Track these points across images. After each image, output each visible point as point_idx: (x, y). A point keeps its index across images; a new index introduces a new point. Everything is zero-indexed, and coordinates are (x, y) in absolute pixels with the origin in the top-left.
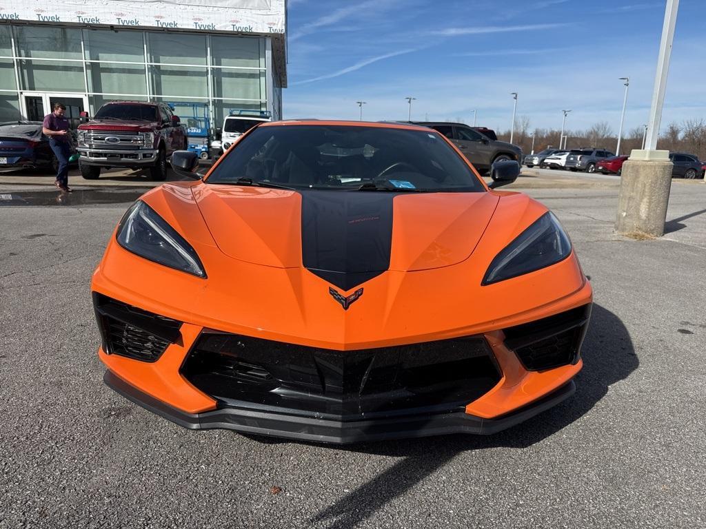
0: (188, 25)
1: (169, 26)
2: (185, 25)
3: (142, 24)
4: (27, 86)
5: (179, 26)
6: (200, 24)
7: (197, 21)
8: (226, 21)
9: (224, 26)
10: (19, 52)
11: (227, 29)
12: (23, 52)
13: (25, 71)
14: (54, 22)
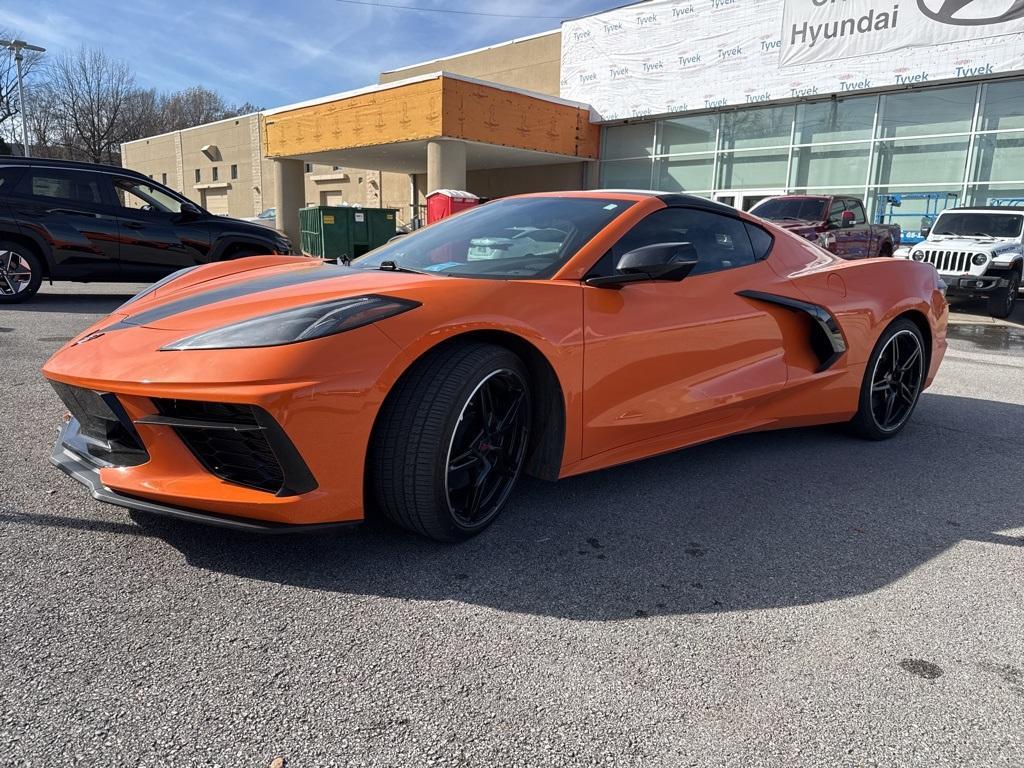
0: (945, 73)
1: (914, 81)
2: (941, 74)
3: (874, 84)
4: (723, 184)
5: (930, 79)
6: (966, 69)
7: (962, 65)
8: (1014, 56)
9: (1008, 65)
10: (723, 144)
11: (1013, 69)
12: (727, 143)
13: (725, 166)
14: (763, 102)
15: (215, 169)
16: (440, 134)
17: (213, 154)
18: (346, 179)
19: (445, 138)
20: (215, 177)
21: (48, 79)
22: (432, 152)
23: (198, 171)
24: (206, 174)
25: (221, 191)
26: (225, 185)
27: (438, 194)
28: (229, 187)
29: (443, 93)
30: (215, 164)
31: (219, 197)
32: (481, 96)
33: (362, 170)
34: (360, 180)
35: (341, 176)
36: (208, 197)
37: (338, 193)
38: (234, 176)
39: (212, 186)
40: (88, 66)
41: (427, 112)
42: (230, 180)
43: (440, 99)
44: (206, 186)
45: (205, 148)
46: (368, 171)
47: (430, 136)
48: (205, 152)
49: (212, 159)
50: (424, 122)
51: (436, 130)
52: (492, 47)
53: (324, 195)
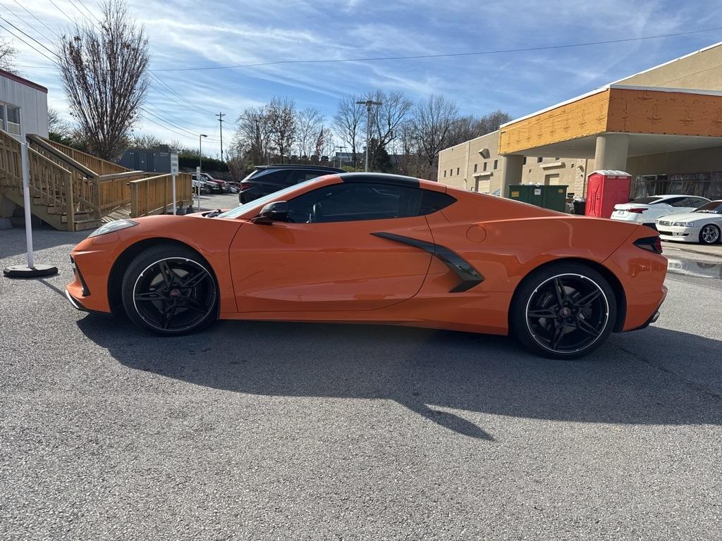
15: (485, 164)
16: (605, 130)
17: (485, 154)
18: (563, 166)
19: (609, 133)
20: (485, 169)
21: (412, 117)
22: (600, 143)
23: (476, 165)
24: (480, 167)
25: (487, 177)
26: (489, 173)
27: (596, 173)
28: (492, 175)
29: (610, 100)
30: (486, 160)
31: (486, 181)
32: (646, 99)
33: (575, 159)
34: (573, 166)
35: (559, 164)
36: (480, 182)
37: (557, 175)
38: (495, 167)
39: (482, 174)
40: (434, 106)
41: (597, 116)
42: (493, 170)
43: (607, 105)
44: (478, 175)
45: (481, 151)
46: (578, 160)
47: (598, 132)
48: (481, 153)
49: (485, 158)
50: (595, 122)
51: (602, 127)
52: (681, 58)
53: (548, 177)
